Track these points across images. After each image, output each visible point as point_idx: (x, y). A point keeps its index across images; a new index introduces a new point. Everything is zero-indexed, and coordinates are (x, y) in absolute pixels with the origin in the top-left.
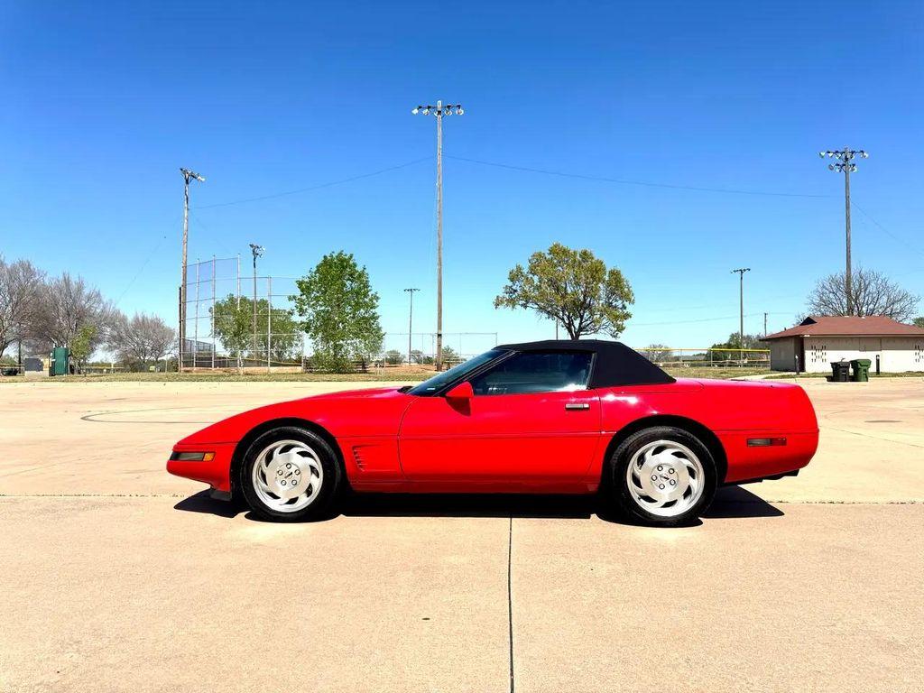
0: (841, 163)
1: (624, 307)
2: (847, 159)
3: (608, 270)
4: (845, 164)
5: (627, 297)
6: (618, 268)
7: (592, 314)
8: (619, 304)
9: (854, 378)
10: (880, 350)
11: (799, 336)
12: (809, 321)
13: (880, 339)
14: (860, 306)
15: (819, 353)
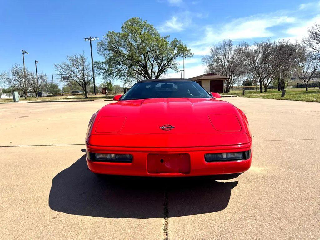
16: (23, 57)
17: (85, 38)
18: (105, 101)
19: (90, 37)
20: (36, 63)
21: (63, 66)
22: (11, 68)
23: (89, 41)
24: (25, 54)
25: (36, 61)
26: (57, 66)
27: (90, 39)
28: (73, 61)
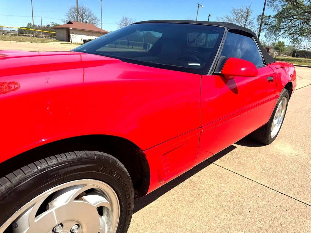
10: (93, 36)
11: (68, 28)
12: (70, 23)
13: (93, 32)
14: (83, 20)
15: (75, 35)
16: (198, 11)
25: (209, 15)
28: (237, 15)
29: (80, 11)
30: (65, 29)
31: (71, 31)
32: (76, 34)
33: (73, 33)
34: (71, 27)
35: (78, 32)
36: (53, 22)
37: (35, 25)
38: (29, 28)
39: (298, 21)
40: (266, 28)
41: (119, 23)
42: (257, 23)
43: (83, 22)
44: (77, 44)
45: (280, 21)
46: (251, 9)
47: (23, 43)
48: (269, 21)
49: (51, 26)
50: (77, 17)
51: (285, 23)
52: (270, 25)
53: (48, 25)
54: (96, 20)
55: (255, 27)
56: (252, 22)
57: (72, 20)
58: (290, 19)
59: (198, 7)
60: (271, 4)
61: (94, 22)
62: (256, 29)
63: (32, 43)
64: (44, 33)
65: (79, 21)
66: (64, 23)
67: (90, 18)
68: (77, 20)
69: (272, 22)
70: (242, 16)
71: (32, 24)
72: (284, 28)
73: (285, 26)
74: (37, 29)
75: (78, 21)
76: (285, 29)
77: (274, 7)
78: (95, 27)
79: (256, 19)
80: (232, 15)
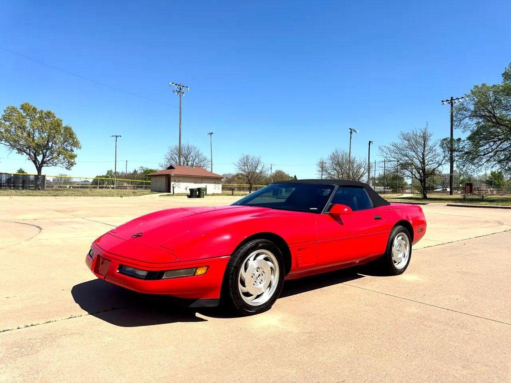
0: (178, 90)
1: (72, 150)
2: (181, 89)
3: (64, 125)
4: (180, 91)
5: (76, 144)
6: (70, 126)
7: (52, 153)
8: (69, 148)
9: (199, 196)
10: (202, 183)
11: (169, 175)
12: (171, 168)
13: (202, 178)
14: (188, 162)
15: (177, 184)
16: (351, 138)
17: (443, 101)
18: (448, 205)
19: (452, 98)
20: (369, 144)
21: (392, 148)
22: (330, 153)
23: (450, 105)
24: (354, 133)
25: (370, 142)
26: (383, 148)
27: (451, 102)
28: (408, 140)
29: (184, 152)
30: (164, 176)
31: (172, 179)
32: (179, 181)
33: (174, 181)
34: (173, 173)
35: (181, 179)
36: (142, 167)
37: (117, 173)
38: (109, 177)
39: (506, 143)
40: (457, 156)
41: (237, 164)
42: (442, 150)
43: (187, 165)
44: (182, 195)
45: (477, 145)
46: (429, 132)
47: (109, 198)
48: (459, 146)
49: (139, 172)
50: (179, 159)
51: (485, 147)
52: (461, 151)
53: (135, 171)
54: (205, 162)
55: (440, 155)
56: (434, 148)
57: (173, 163)
58: (493, 141)
59: (351, 132)
60: (457, 123)
61: (202, 164)
62: (442, 158)
63: (122, 197)
64: (128, 182)
65: (182, 164)
66: (161, 169)
67: (197, 160)
68: (180, 162)
69: (464, 147)
70: (417, 142)
71: (114, 171)
72: (486, 154)
73: (487, 151)
74: (119, 177)
75: (180, 165)
76: (488, 155)
77: (462, 128)
78: (205, 171)
79: (438, 145)
80: (401, 142)
